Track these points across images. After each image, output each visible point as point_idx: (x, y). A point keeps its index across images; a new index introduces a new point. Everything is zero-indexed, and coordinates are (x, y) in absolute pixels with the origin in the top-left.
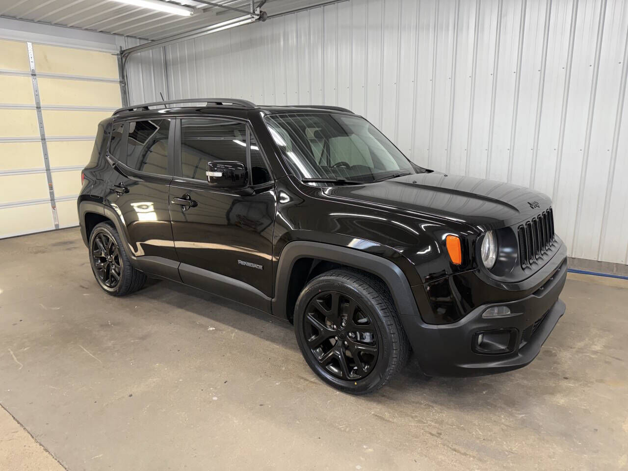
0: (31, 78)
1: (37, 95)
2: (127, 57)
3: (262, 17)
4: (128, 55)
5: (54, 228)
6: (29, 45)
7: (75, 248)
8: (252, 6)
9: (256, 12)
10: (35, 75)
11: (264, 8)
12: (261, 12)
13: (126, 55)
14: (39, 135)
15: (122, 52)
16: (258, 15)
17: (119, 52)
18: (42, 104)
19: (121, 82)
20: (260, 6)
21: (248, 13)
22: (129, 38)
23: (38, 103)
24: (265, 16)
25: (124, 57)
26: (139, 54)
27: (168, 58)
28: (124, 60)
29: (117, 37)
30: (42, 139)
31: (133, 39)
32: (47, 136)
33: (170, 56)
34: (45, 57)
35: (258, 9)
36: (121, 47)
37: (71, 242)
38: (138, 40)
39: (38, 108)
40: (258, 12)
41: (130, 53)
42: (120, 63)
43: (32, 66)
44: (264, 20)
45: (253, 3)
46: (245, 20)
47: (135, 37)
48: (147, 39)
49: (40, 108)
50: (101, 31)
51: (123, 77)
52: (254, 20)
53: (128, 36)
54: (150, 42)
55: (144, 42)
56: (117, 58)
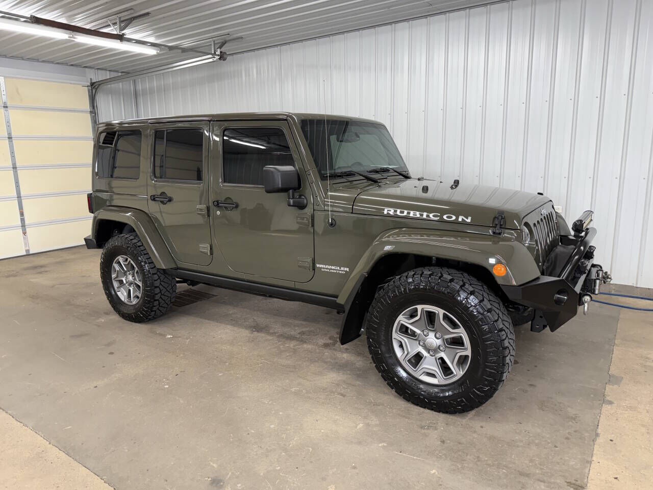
0: (3, 110)
1: (9, 126)
2: (96, 89)
3: (222, 57)
4: (98, 87)
5: (25, 254)
7: (46, 271)
8: (213, 47)
9: (217, 53)
10: (7, 107)
11: (223, 49)
12: (221, 52)
13: (96, 87)
14: (10, 164)
15: (92, 84)
16: (218, 55)
17: (89, 84)
18: (13, 134)
19: (91, 113)
20: (220, 47)
21: (211, 54)
22: (99, 71)
23: (9, 134)
24: (225, 56)
25: (94, 88)
26: (112, 85)
27: (137, 88)
28: (94, 91)
29: (87, 69)
30: (13, 168)
31: (103, 72)
32: (18, 165)
33: (139, 87)
34: (18, 90)
35: (219, 50)
36: (91, 79)
37: (42, 267)
38: (108, 72)
39: (10, 138)
40: (218, 52)
41: (99, 85)
42: (91, 93)
43: (4, 98)
44: (225, 60)
45: (214, 44)
46: (207, 59)
47: (106, 70)
48: (117, 71)
49: (11, 138)
50: (72, 65)
51: (93, 107)
52: (215, 59)
53: (98, 69)
54: (120, 74)
55: (114, 75)
56: (87, 89)
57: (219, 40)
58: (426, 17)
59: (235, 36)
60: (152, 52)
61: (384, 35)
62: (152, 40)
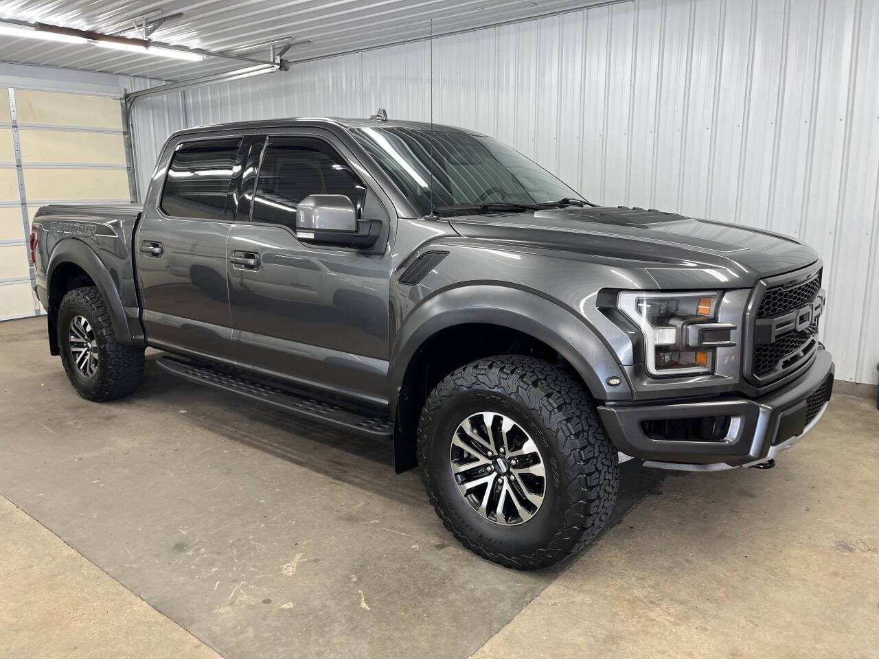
0: (11, 131)
1: (18, 151)
2: (132, 102)
3: (283, 66)
4: (133, 100)
5: (34, 315)
6: (11, 91)
8: (272, 53)
9: (276, 62)
10: (16, 127)
11: (284, 57)
12: (281, 60)
13: (131, 100)
14: (18, 199)
15: (127, 96)
16: (278, 64)
17: (122, 96)
18: (24, 161)
19: (125, 133)
21: (270, 62)
22: (137, 79)
23: (19, 161)
24: (287, 65)
25: (129, 100)
26: (154, 98)
27: (187, 101)
28: (129, 105)
29: (120, 77)
30: (22, 204)
31: (142, 80)
32: (28, 200)
33: (190, 101)
34: (30, 105)
35: (279, 58)
36: (125, 89)
38: (148, 80)
39: (19, 166)
40: (278, 61)
41: (136, 97)
42: (124, 109)
43: (14, 116)
44: (286, 70)
45: (274, 49)
46: (264, 69)
47: (144, 77)
48: (160, 79)
49: (21, 166)
50: (101, 72)
51: (128, 127)
52: (274, 69)
53: (134, 76)
54: (164, 83)
55: (156, 84)
56: (119, 104)
57: (280, 44)
58: (535, 18)
59: (298, 40)
60: (197, 58)
61: (486, 39)
62: (195, 44)
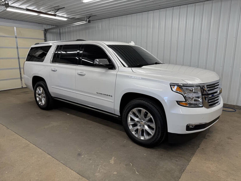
0: (15, 39)
1: (17, 44)
3: (89, 22)
5: (21, 87)
6: (15, 28)
7: (28, 93)
9: (87, 20)
10: (16, 37)
12: (89, 20)
17: (44, 30)
18: (18, 47)
19: (44, 40)
20: (89, 18)
21: (86, 21)
22: (48, 25)
23: (17, 47)
25: (46, 31)
26: (52, 30)
29: (43, 25)
30: (18, 58)
31: (49, 25)
32: (20, 57)
33: (61, 31)
34: (20, 32)
35: (88, 19)
36: (45, 28)
39: (17, 48)
40: (88, 20)
41: (48, 30)
43: (16, 34)
45: (87, 17)
46: (84, 22)
47: (50, 25)
48: (54, 25)
49: (18, 48)
50: (38, 23)
51: (45, 38)
52: (87, 22)
53: (47, 25)
54: (55, 26)
55: (53, 27)
56: (43, 32)
57: (89, 16)
58: (158, 9)
59: (94, 15)
60: (66, 19)
62: (65, 16)
